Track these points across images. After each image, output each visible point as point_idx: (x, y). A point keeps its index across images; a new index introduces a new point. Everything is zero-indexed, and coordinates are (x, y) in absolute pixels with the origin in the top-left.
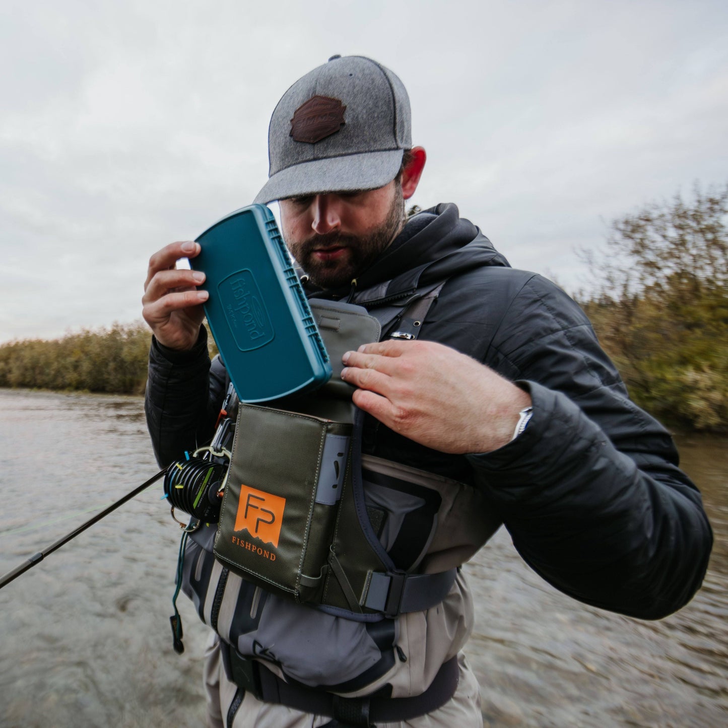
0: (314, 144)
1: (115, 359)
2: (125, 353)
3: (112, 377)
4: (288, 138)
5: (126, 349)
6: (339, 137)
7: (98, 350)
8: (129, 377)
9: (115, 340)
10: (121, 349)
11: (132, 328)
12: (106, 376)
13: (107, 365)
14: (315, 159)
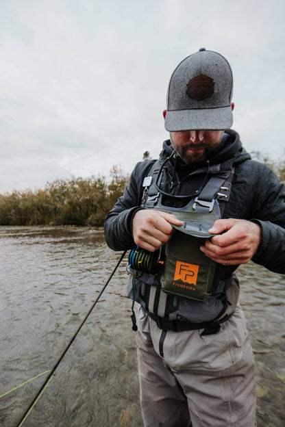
0: (199, 100)
1: (15, 208)
2: (21, 205)
3: (13, 217)
4: (185, 94)
5: (21, 203)
6: (210, 99)
7: (4, 203)
8: (23, 217)
9: (15, 199)
10: (18, 203)
11: (25, 193)
12: (9, 217)
13: (10, 211)
14: (198, 109)
